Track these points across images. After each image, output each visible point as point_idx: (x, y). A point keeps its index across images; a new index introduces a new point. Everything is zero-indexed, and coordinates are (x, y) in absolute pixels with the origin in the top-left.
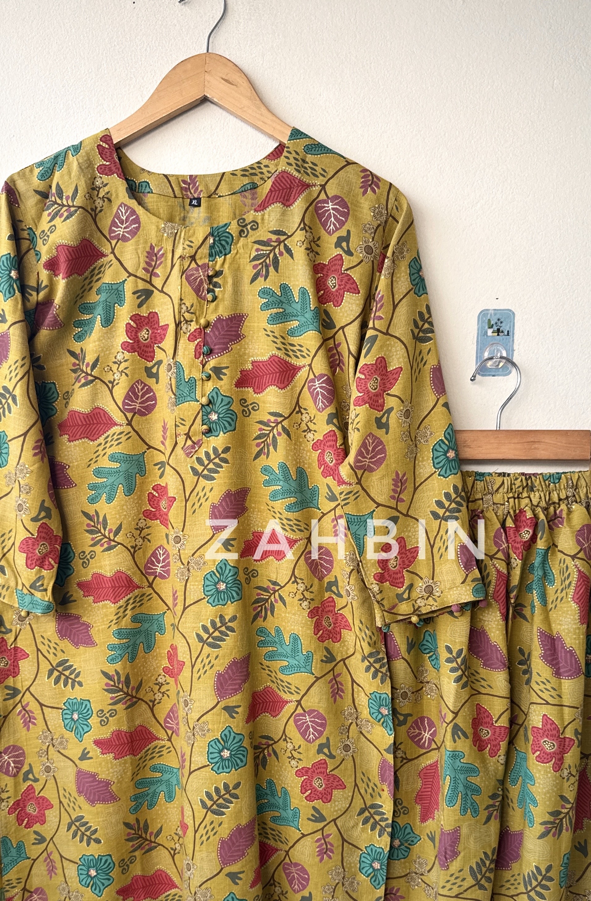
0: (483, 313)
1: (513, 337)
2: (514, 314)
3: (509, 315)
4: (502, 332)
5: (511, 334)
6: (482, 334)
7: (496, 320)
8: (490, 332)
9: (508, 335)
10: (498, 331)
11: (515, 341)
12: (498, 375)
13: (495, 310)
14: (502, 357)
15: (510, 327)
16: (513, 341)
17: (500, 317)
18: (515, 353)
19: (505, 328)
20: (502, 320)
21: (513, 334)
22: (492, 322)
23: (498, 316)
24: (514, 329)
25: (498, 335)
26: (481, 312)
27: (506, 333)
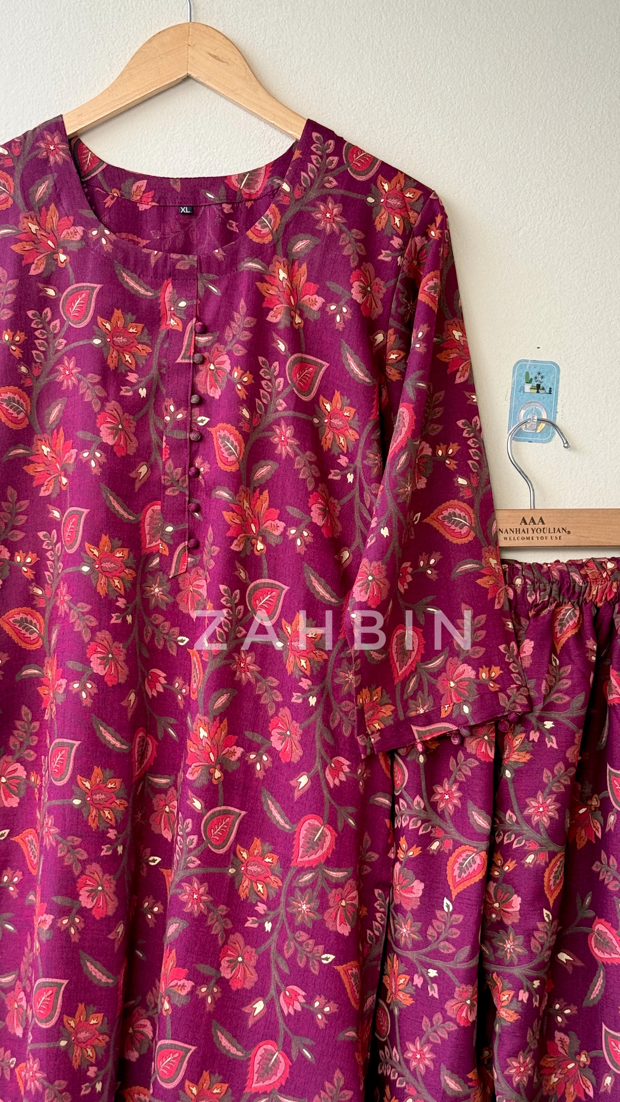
0: (521, 364)
1: (557, 396)
2: (558, 367)
3: (554, 368)
4: (543, 389)
5: (553, 392)
6: (518, 390)
7: (535, 374)
8: (527, 387)
9: (550, 393)
10: (538, 387)
11: (559, 401)
12: (536, 442)
13: (535, 361)
14: (540, 420)
15: (553, 384)
16: (556, 400)
17: (541, 371)
18: (559, 414)
19: (546, 384)
20: (543, 374)
21: (557, 392)
22: (531, 376)
23: (538, 370)
24: (557, 387)
25: (538, 392)
26: (518, 363)
27: (547, 391)
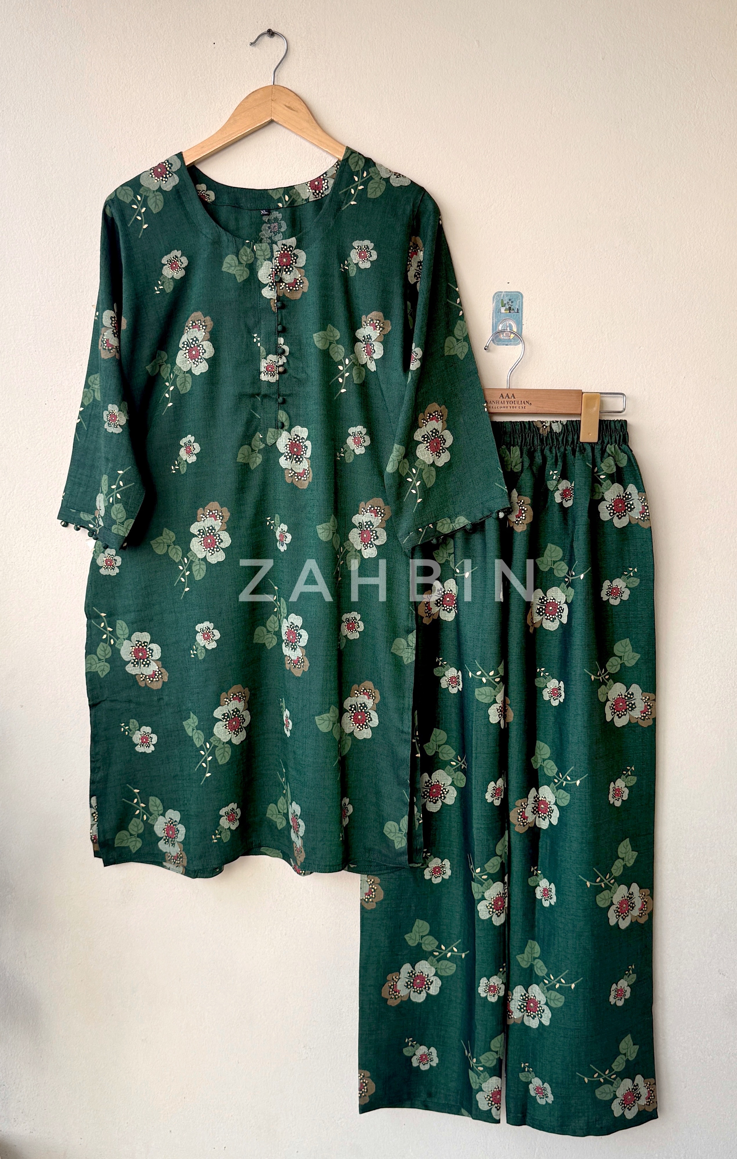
0: (497, 294)
1: (522, 314)
2: (522, 295)
3: (519, 296)
4: (513, 310)
5: (520, 311)
6: (497, 312)
7: (508, 300)
8: (503, 310)
9: (518, 311)
10: (510, 308)
11: (524, 317)
12: (510, 344)
13: (506, 292)
14: (512, 331)
15: (519, 306)
16: (522, 316)
17: (511, 298)
18: (524, 327)
19: (515, 306)
20: (513, 300)
21: (522, 311)
22: (505, 302)
23: (509, 297)
24: (522, 308)
25: (510, 312)
26: (496, 294)
27: (516, 311)
